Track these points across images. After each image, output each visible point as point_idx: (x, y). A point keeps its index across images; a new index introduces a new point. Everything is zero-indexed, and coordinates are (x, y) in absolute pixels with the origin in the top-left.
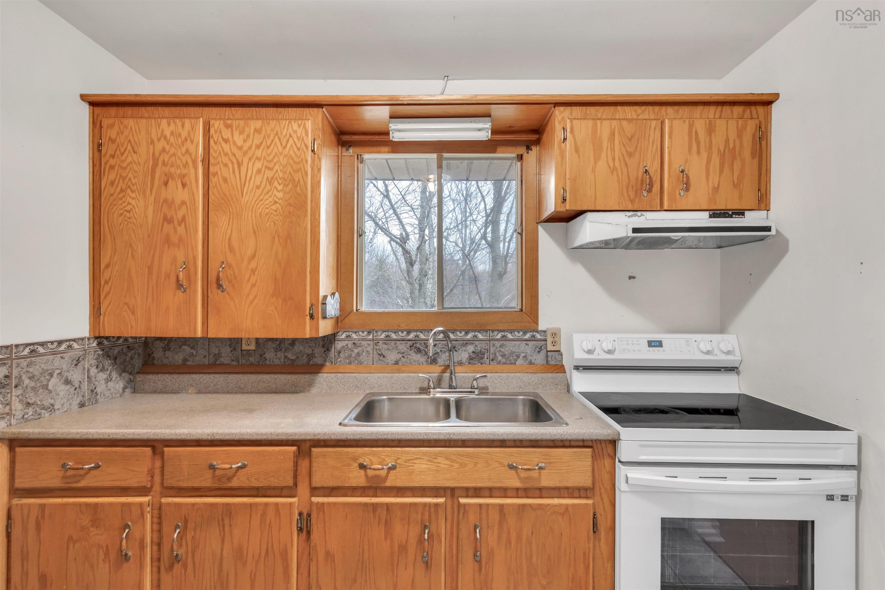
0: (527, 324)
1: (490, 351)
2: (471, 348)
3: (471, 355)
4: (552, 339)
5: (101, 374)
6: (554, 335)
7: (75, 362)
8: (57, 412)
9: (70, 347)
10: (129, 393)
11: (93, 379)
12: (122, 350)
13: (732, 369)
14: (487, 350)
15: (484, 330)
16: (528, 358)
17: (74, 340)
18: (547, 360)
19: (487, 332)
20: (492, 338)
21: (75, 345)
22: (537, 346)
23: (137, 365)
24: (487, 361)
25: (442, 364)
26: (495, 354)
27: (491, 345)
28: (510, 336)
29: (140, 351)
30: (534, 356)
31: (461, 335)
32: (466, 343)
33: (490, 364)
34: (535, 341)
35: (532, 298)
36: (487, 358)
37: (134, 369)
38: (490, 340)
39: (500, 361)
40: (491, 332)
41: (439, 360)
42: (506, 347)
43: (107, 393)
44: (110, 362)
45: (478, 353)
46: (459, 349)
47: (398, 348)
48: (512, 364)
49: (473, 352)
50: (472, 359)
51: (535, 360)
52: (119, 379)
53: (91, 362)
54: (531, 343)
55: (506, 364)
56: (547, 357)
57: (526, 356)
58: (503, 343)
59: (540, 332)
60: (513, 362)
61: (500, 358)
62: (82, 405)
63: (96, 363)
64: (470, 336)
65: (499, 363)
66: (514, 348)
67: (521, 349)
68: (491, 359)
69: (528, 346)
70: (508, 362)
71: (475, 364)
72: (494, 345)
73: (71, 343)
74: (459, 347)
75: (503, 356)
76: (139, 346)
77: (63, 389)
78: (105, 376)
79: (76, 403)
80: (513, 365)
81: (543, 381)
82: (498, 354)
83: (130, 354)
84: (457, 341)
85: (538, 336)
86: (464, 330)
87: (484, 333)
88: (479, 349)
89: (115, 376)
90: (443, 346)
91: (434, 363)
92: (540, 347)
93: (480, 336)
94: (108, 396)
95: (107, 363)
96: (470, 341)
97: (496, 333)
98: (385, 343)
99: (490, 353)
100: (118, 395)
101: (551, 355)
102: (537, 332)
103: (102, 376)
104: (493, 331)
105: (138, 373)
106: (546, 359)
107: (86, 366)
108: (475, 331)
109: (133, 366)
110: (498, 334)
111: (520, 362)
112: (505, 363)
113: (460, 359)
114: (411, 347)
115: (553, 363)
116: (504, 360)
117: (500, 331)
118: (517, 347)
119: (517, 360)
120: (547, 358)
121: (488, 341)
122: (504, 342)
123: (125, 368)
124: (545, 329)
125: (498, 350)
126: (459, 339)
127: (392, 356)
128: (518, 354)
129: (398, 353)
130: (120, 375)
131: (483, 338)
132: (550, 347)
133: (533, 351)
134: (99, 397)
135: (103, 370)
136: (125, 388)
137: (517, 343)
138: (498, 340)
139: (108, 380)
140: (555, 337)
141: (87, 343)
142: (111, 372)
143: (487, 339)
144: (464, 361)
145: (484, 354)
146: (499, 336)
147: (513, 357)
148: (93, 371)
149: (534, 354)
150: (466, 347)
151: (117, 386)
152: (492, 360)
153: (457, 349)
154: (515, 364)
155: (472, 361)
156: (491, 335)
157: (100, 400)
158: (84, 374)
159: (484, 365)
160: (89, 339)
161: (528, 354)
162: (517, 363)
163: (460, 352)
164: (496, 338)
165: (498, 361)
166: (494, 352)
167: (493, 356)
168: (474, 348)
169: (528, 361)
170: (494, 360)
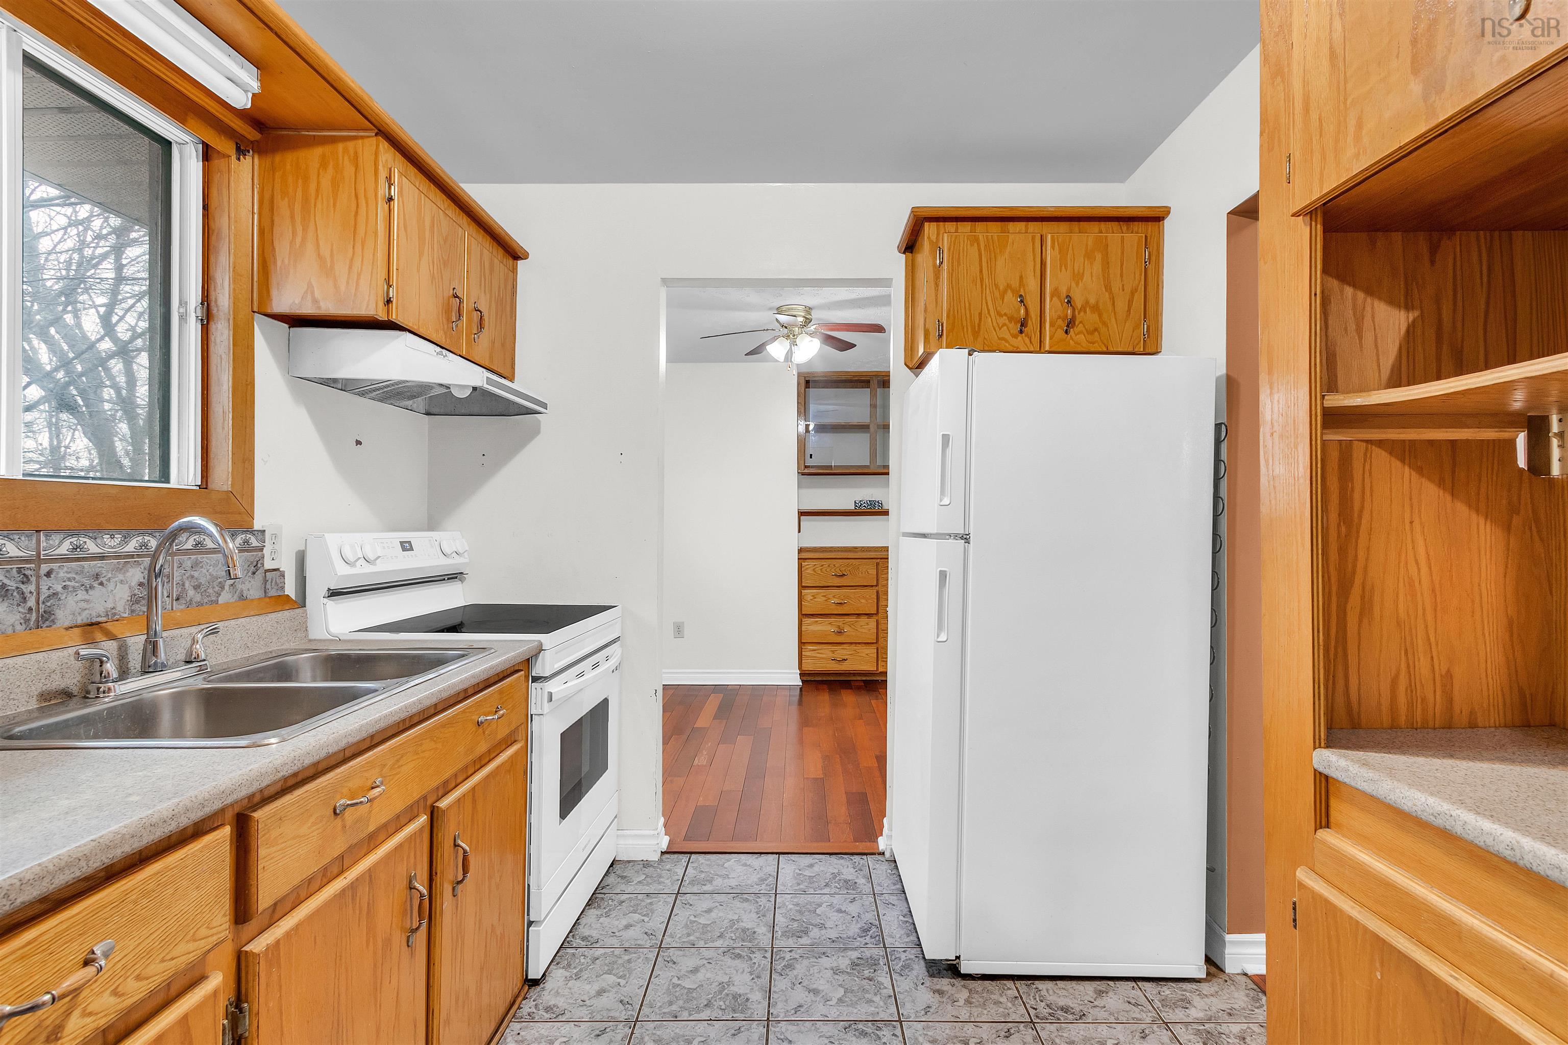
0: (236, 518)
2: (134, 575)
3: (136, 592)
4: (271, 546)
6: (274, 537)
13: (455, 577)
15: (159, 531)
16: (236, 587)
18: (265, 587)
20: (177, 550)
22: (252, 562)
26: (183, 585)
27: (175, 565)
30: (247, 583)
31: (112, 543)
32: (125, 563)
33: (172, 609)
34: (247, 551)
35: (244, 462)
36: (168, 596)
38: (173, 554)
42: (202, 567)
46: (109, 580)
48: (211, 603)
49: (141, 585)
51: (249, 590)
55: (202, 605)
56: (265, 581)
57: (233, 584)
58: (197, 559)
59: (256, 532)
60: (214, 599)
61: (191, 593)
64: (131, 546)
65: (189, 603)
66: (215, 569)
68: (175, 596)
70: (205, 601)
72: (180, 565)
75: (197, 587)
80: (214, 606)
82: (187, 585)
84: (105, 558)
85: (253, 542)
86: (119, 532)
90: (69, 575)
92: (255, 563)
93: (152, 545)
96: (132, 556)
99: (172, 584)
101: (270, 577)
102: (252, 532)
106: (263, 586)
108: (144, 533)
110: (187, 539)
111: (224, 597)
112: (199, 604)
113: (111, 605)
115: (273, 593)
116: (198, 597)
119: (220, 595)
120: (266, 583)
122: (199, 556)
124: (262, 526)
125: (187, 574)
126: (109, 552)
132: (268, 564)
138: (187, 552)
140: (275, 540)
144: (119, 608)
146: (190, 543)
147: (214, 587)
149: (247, 578)
152: (177, 599)
153: (104, 580)
154: (217, 602)
155: (135, 608)
161: (237, 580)
162: (221, 600)
163: (111, 586)
164: (184, 547)
165: (188, 600)
166: (182, 580)
167: (180, 589)
168: (142, 575)
169: (238, 592)
170: (181, 599)
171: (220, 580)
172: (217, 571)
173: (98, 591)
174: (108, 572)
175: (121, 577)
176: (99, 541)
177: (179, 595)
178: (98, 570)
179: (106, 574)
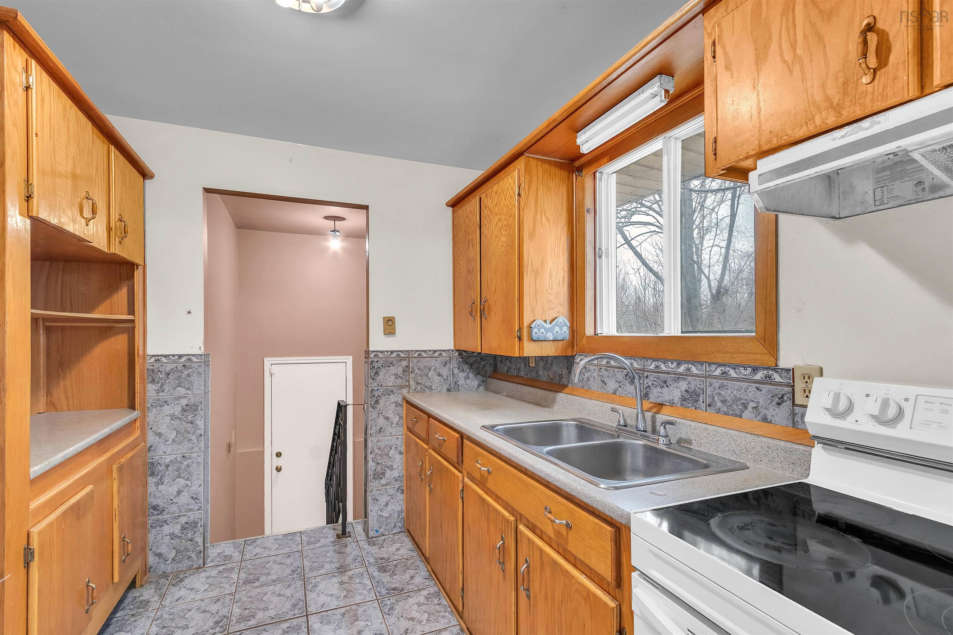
0: (758, 357)
1: (706, 392)
2: (683, 385)
3: (684, 394)
4: (804, 386)
5: (461, 373)
6: (806, 377)
7: (444, 364)
8: (434, 391)
9: (440, 354)
10: (483, 389)
11: (456, 375)
12: (477, 360)
14: (703, 390)
15: (698, 362)
16: (760, 410)
17: (443, 351)
19: (702, 364)
20: (709, 375)
21: (444, 354)
22: (776, 395)
23: (489, 371)
24: (703, 405)
25: (653, 401)
26: (714, 398)
27: (708, 384)
28: (732, 373)
29: (491, 362)
30: (771, 410)
31: (672, 367)
32: (679, 377)
33: (706, 411)
34: (771, 384)
35: (766, 314)
36: (703, 402)
37: (486, 374)
38: (706, 377)
39: (719, 409)
40: (707, 366)
41: (651, 396)
42: (728, 389)
43: (466, 386)
44: (467, 366)
45: (692, 392)
46: (671, 385)
47: (616, 376)
48: (736, 415)
49: (686, 391)
50: (684, 400)
51: (773, 416)
52: (474, 378)
53: (454, 365)
54: (765, 388)
55: (728, 415)
56: (793, 414)
57: (757, 407)
58: (723, 383)
59: (780, 371)
60: (738, 413)
61: (719, 404)
62: (449, 390)
63: (458, 366)
64: (682, 369)
65: (718, 411)
66: (740, 393)
67: (750, 395)
68: (708, 403)
69: (760, 393)
70: (731, 413)
71: (688, 407)
72: (711, 385)
73: (441, 352)
74: (671, 383)
75: (724, 402)
76: (491, 359)
77: (437, 379)
78: (464, 375)
79: (445, 387)
80: (738, 418)
81: (770, 451)
83: (483, 363)
84: (669, 373)
85: (777, 378)
86: (676, 361)
87: (699, 367)
88: (693, 388)
89: (471, 376)
90: (655, 379)
91: (646, 398)
92: (780, 396)
93: (694, 370)
94: (467, 388)
95: (466, 367)
96: (683, 375)
97: (713, 367)
98: (606, 370)
99: (706, 395)
100: (474, 389)
101: (800, 412)
102: (776, 369)
103: (462, 375)
104: (710, 364)
105: (489, 377)
107: (452, 367)
108: (688, 362)
109: (486, 372)
110: (716, 369)
111: (747, 414)
112: (726, 414)
113: (672, 398)
114: (626, 376)
116: (725, 409)
117: (720, 365)
118: (743, 391)
119: (743, 412)
120: (793, 417)
121: (703, 377)
122: (725, 382)
123: (479, 372)
124: (790, 366)
125: (716, 392)
126: (670, 371)
127: (612, 385)
128: (745, 402)
129: (616, 381)
130: (475, 376)
131: (698, 373)
132: (799, 399)
133: (769, 401)
134: (460, 387)
135: (463, 371)
136: (479, 386)
137: (744, 385)
138: (716, 377)
139: (467, 378)
140: (808, 381)
141: (451, 353)
142: (468, 373)
143: (703, 374)
144: (676, 401)
145: (699, 396)
146: (718, 372)
147: (737, 405)
148: (456, 371)
149: (771, 405)
150: (678, 383)
151: (473, 383)
152: (709, 406)
153: (668, 384)
154: (741, 417)
155: (684, 403)
156: (708, 369)
157: (461, 390)
158: (450, 372)
159: (699, 410)
160: (453, 351)
161: (761, 404)
162: (744, 416)
163: (671, 388)
164: (713, 374)
165: (717, 408)
166: (712, 394)
167: (711, 400)
168: (687, 386)
169: (761, 415)
170: (712, 406)
171: (743, 401)
172: (740, 394)
173: (665, 390)
174: (670, 381)
175: (676, 385)
176: (666, 364)
177: (711, 404)
178: (666, 379)
179: (669, 382)
